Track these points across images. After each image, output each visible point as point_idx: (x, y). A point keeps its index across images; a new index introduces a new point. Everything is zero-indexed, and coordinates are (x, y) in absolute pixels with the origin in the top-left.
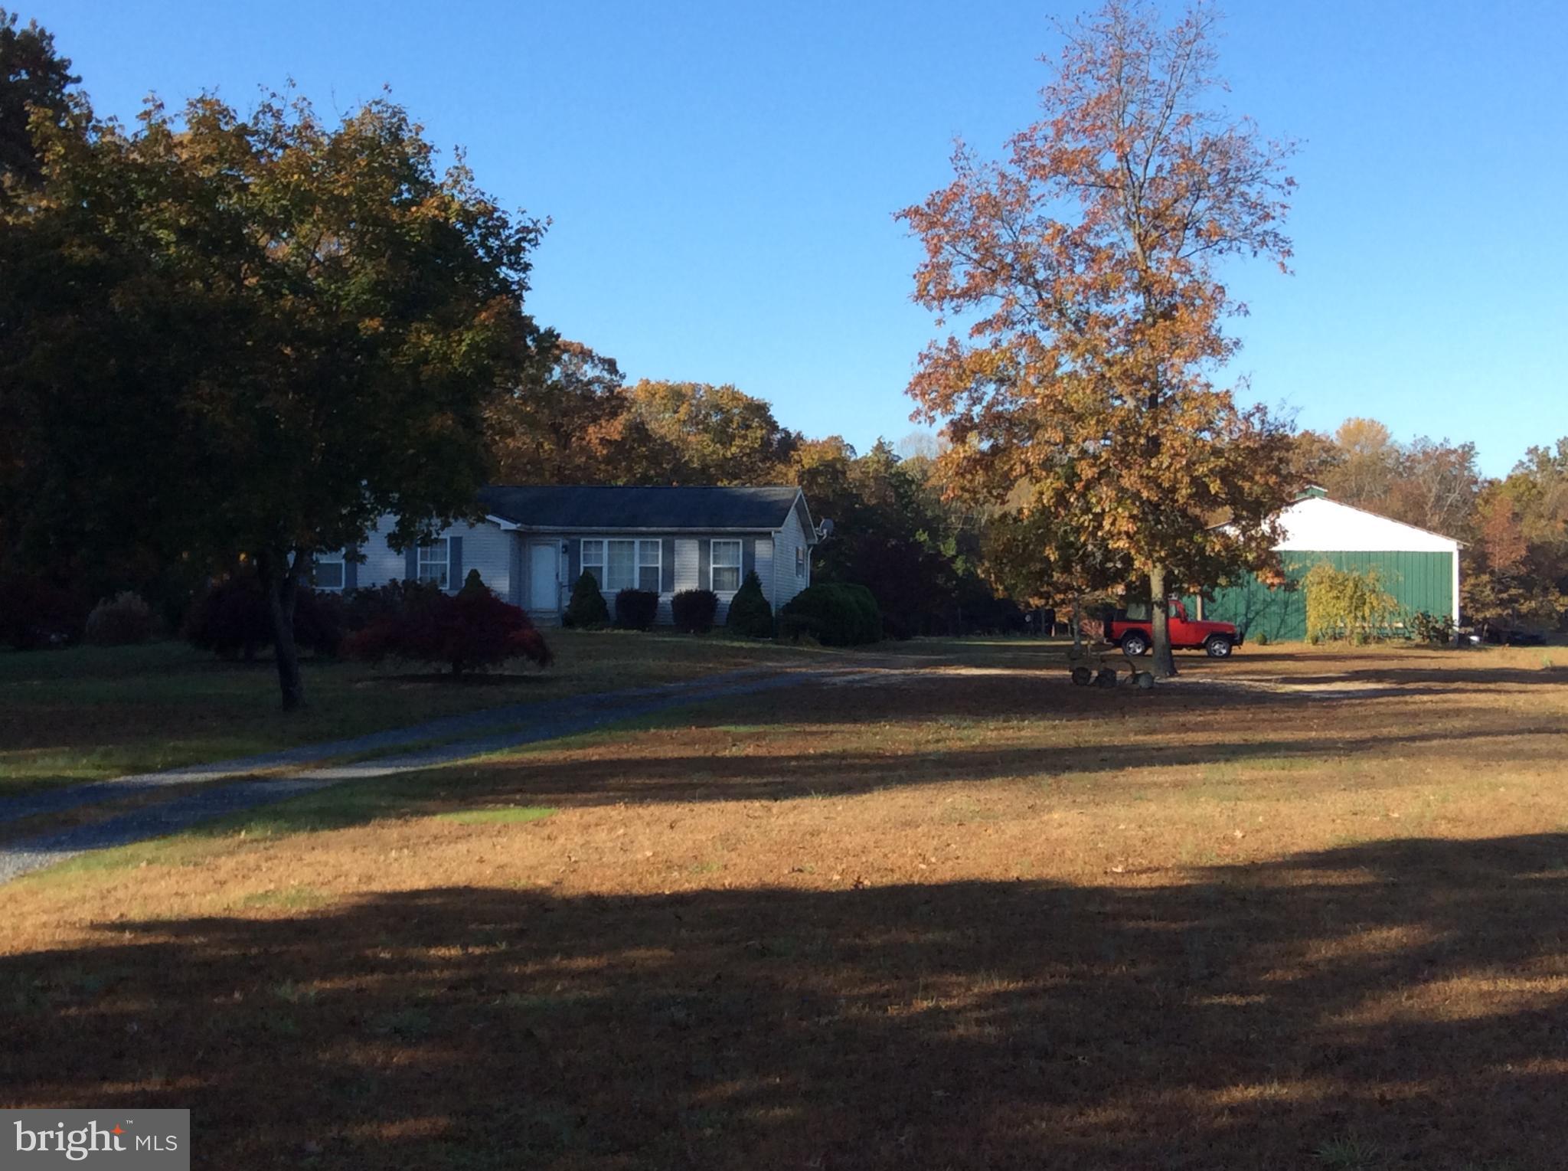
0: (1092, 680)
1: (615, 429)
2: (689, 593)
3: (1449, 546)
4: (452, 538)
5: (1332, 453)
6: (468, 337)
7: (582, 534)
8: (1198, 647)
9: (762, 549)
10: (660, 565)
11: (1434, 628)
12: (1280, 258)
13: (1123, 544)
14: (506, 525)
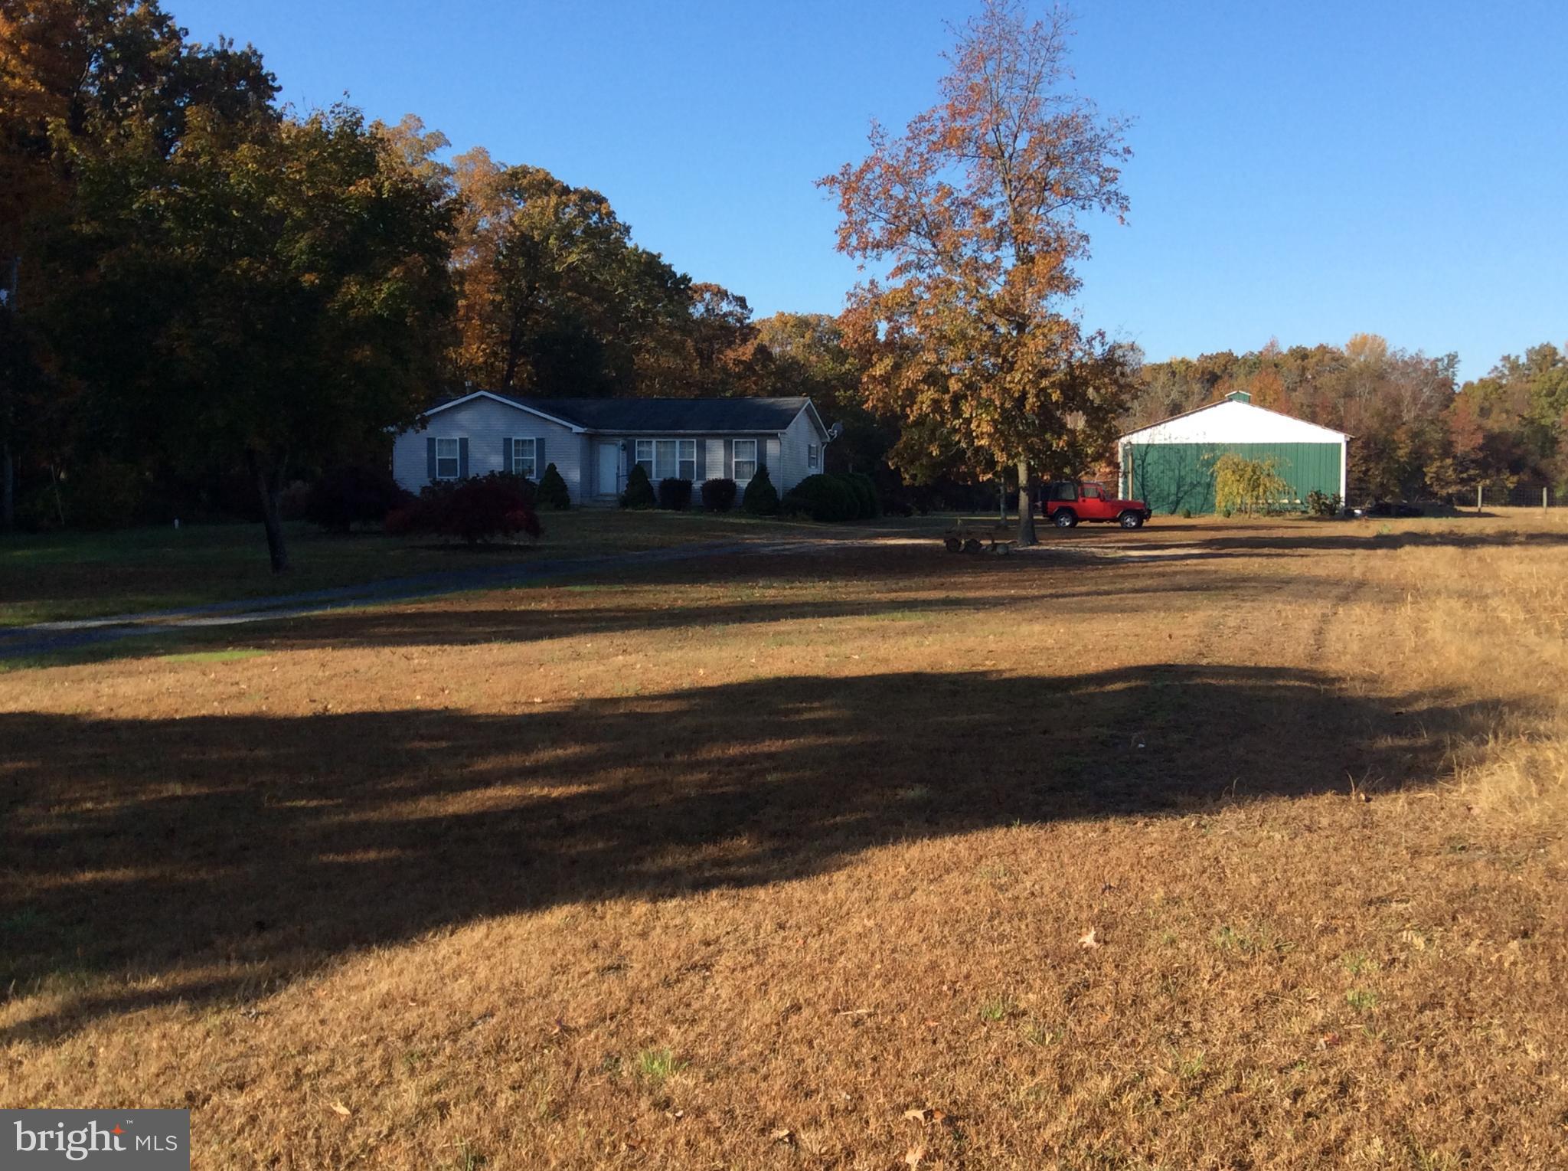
0: (962, 548)
1: (747, 351)
2: (716, 481)
3: (1339, 438)
4: (538, 440)
5: (1340, 362)
7: (639, 436)
8: (1114, 520)
9: (772, 448)
10: (695, 460)
11: (1324, 503)
12: (1119, 212)
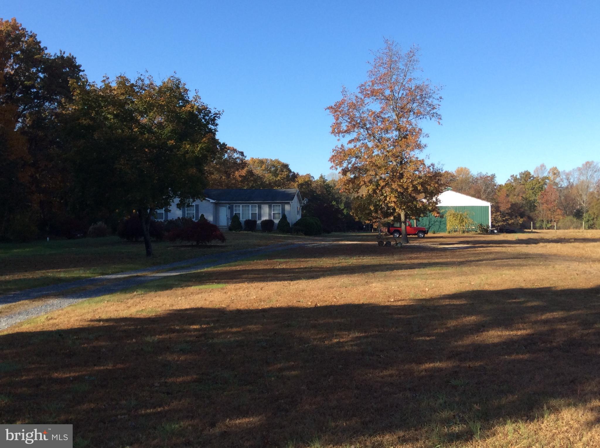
0: (384, 245)
1: (243, 172)
2: (266, 221)
3: (488, 204)
4: (196, 205)
5: (454, 177)
6: (200, 146)
7: (234, 203)
8: (415, 234)
9: (287, 207)
10: (257, 212)
11: (484, 228)
12: (438, 120)
13: (393, 205)
14: (212, 201)
